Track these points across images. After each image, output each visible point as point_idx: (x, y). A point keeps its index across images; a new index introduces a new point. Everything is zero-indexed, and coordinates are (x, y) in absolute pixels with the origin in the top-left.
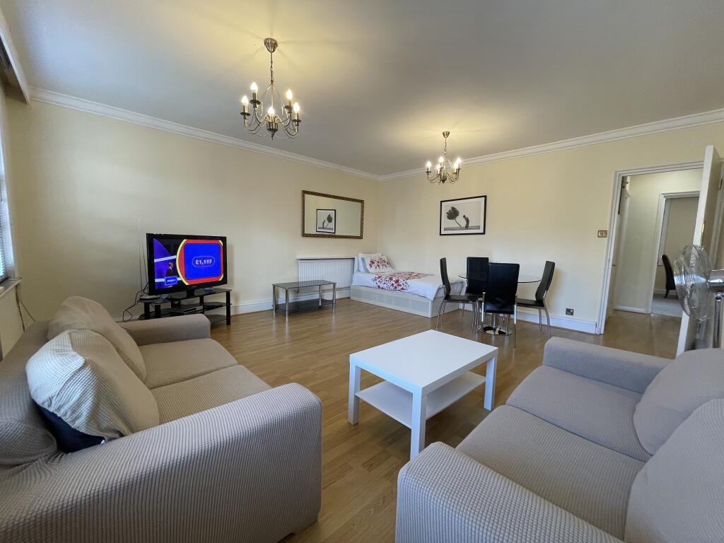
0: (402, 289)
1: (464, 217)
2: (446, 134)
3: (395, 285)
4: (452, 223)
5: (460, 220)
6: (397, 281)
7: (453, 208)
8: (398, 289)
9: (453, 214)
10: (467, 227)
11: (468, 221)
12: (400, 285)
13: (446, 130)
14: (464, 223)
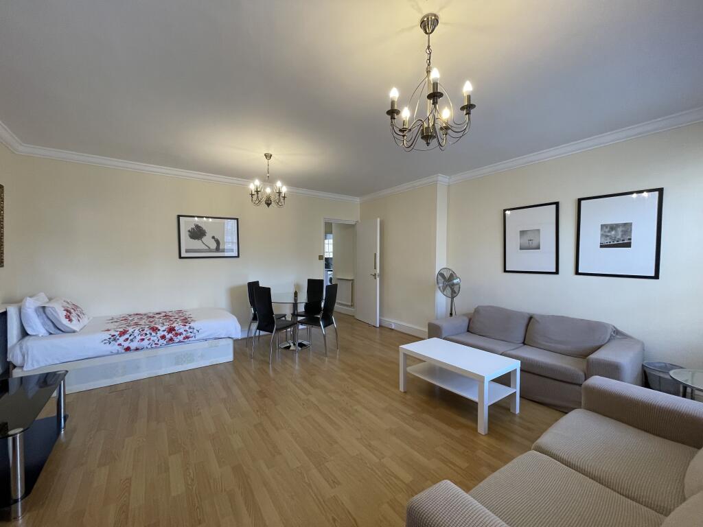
0: (187, 337)
1: (213, 237)
2: (268, 156)
3: (169, 336)
4: (196, 244)
5: (207, 240)
6: (171, 330)
7: (197, 226)
8: (176, 340)
9: (197, 233)
10: (218, 249)
11: (218, 242)
12: (181, 334)
13: (270, 152)
14: (213, 245)
